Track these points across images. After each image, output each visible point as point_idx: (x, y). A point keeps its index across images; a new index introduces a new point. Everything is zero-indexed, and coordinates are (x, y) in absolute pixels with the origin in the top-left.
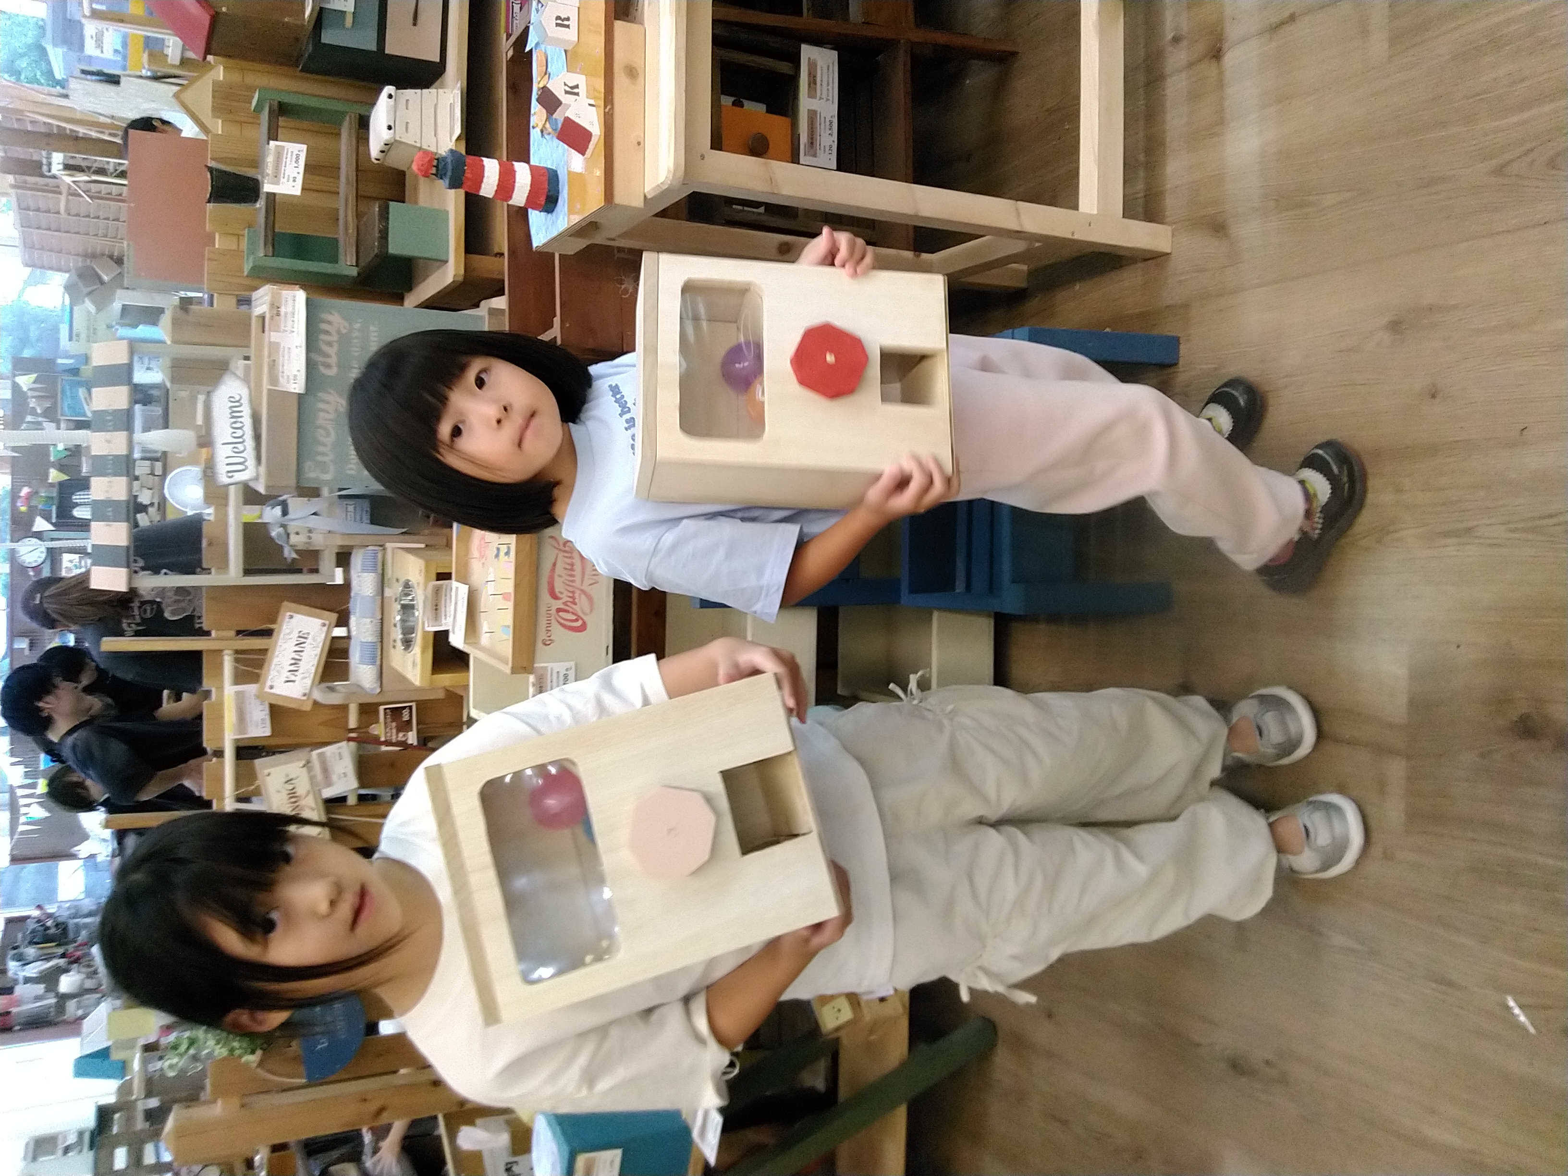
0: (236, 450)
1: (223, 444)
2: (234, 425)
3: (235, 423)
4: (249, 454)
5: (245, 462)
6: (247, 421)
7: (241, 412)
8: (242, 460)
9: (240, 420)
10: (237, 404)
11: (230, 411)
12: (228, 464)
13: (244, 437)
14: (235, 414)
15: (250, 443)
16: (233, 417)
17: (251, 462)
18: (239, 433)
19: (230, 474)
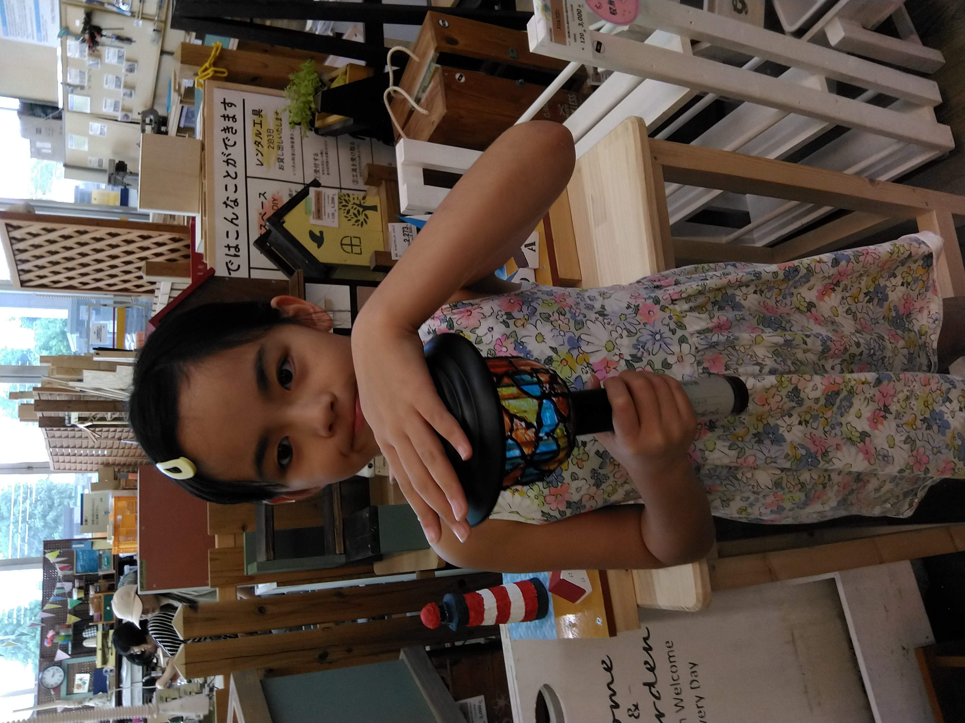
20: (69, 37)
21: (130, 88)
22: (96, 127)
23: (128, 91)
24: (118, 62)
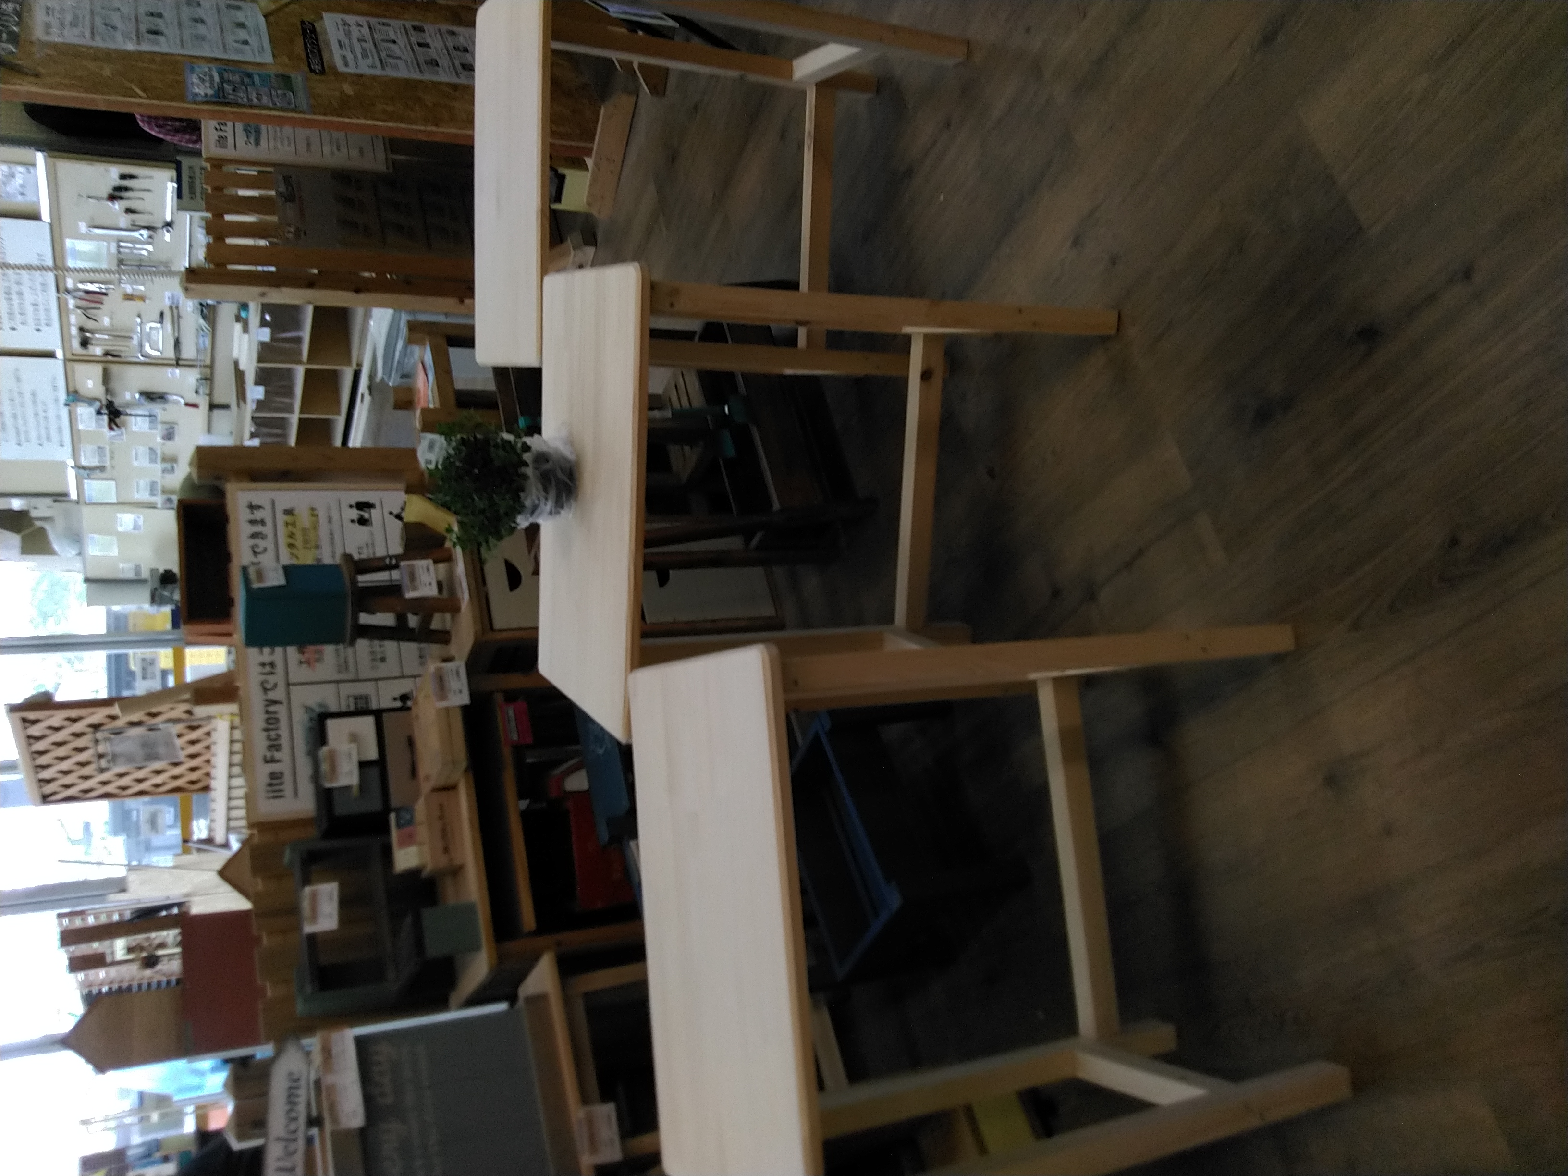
20: (79, 404)
21: (170, 460)
22: (126, 520)
23: (168, 466)
24: (150, 428)
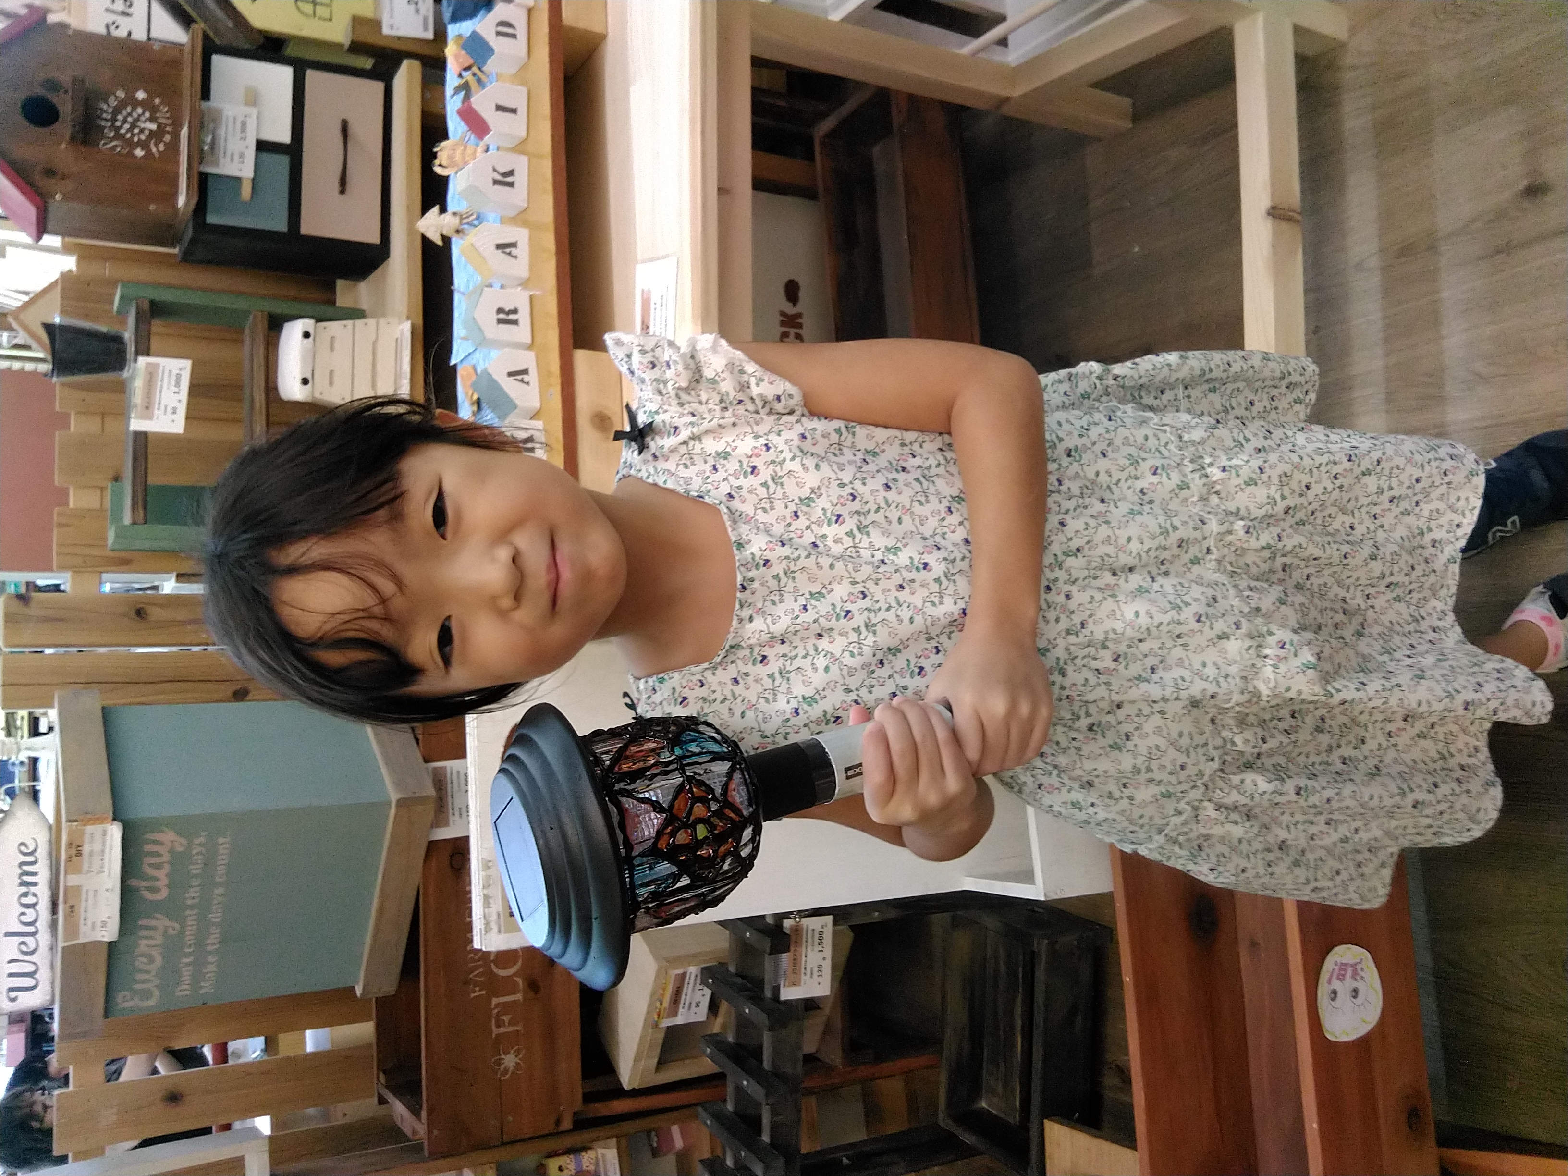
0: (24, 948)
1: (7, 935)
2: (25, 900)
3: (25, 895)
4: (42, 958)
5: (35, 972)
6: (43, 892)
7: (34, 874)
8: (30, 968)
9: (33, 889)
10: (30, 859)
11: (20, 871)
12: (11, 975)
13: (37, 924)
14: (25, 878)
15: (44, 937)
16: (24, 884)
17: (44, 975)
18: (30, 915)
19: (13, 995)
